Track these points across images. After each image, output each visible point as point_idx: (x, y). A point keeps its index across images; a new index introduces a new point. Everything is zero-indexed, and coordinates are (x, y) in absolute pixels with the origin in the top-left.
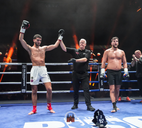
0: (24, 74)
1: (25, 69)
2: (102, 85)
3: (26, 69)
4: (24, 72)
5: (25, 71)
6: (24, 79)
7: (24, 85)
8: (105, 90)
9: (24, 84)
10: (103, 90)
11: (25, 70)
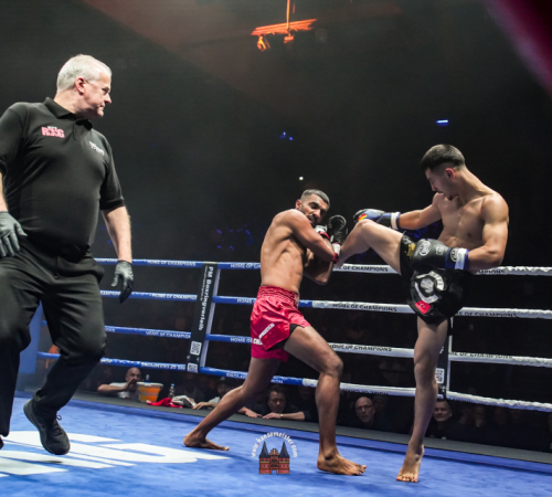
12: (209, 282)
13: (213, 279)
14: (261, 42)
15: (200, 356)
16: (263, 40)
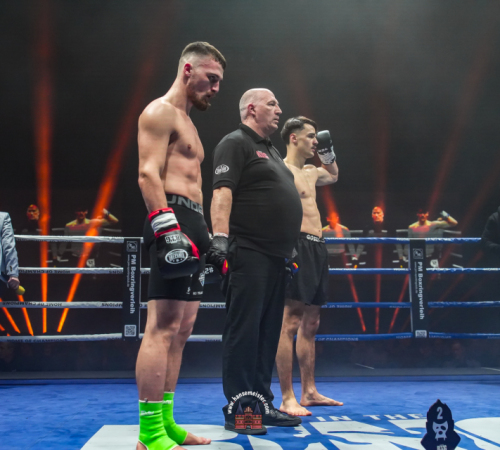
0: (133, 273)
1: (134, 253)
3: (137, 254)
4: (131, 265)
5: (134, 262)
6: (132, 289)
7: (132, 311)
9: (132, 305)
11: (134, 256)
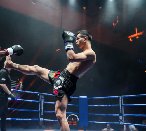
2: (42, 114)
8: (44, 119)
10: (43, 120)
12: (120, 101)
13: (121, 100)
14: (130, 39)
15: (123, 119)
16: (131, 39)
